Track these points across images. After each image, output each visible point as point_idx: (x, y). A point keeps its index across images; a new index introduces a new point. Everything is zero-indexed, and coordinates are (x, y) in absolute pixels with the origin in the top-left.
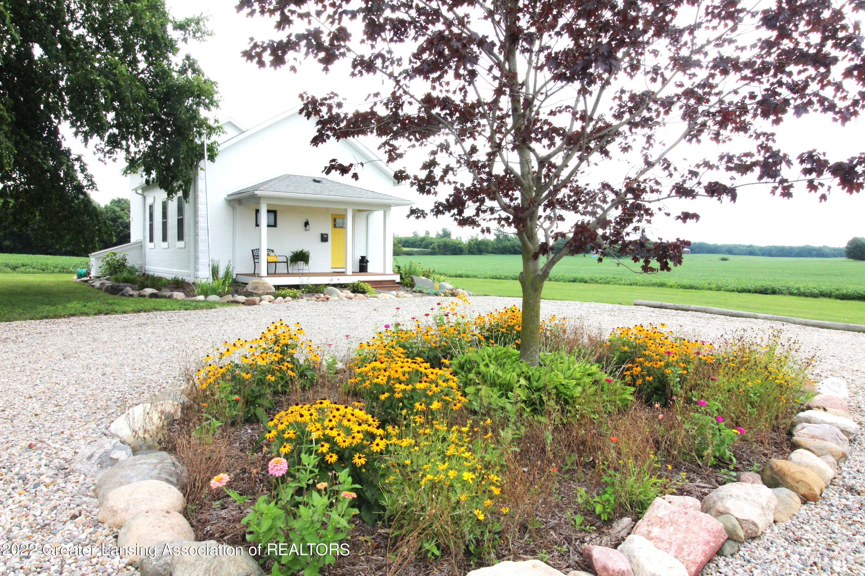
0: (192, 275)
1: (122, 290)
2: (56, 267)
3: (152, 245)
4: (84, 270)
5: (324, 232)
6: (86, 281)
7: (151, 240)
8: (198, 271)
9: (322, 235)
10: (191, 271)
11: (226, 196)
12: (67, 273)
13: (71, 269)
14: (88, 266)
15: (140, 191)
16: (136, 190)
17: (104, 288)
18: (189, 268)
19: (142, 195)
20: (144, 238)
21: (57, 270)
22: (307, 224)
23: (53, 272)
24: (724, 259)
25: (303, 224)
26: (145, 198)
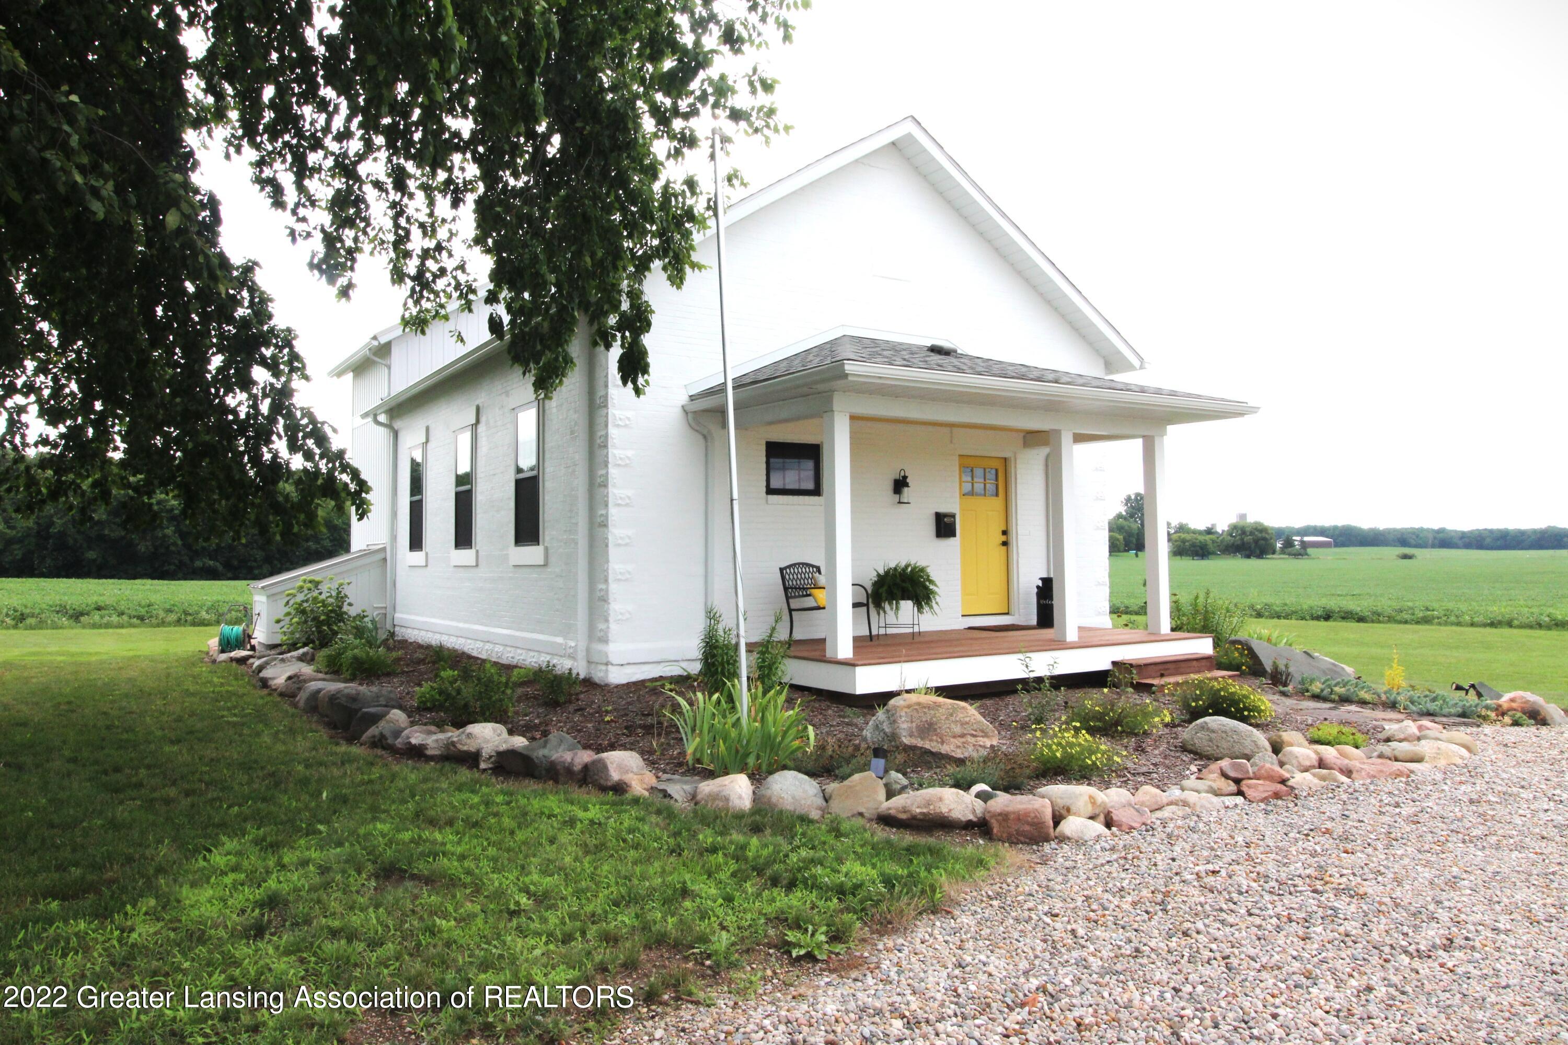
0: (581, 654)
1: (375, 719)
2: (170, 611)
3: (417, 557)
4: (238, 629)
5: (943, 509)
6: (242, 661)
7: (416, 543)
8: (605, 640)
9: (939, 517)
10: (577, 641)
11: (683, 399)
12: (194, 624)
13: (204, 614)
14: (246, 614)
15: (382, 418)
16: (373, 414)
17: (302, 697)
18: (567, 630)
19: (389, 426)
20: (394, 538)
21: (173, 617)
22: (900, 485)
23: (163, 624)
24: (1406, 557)
25: (890, 486)
26: (396, 434)
